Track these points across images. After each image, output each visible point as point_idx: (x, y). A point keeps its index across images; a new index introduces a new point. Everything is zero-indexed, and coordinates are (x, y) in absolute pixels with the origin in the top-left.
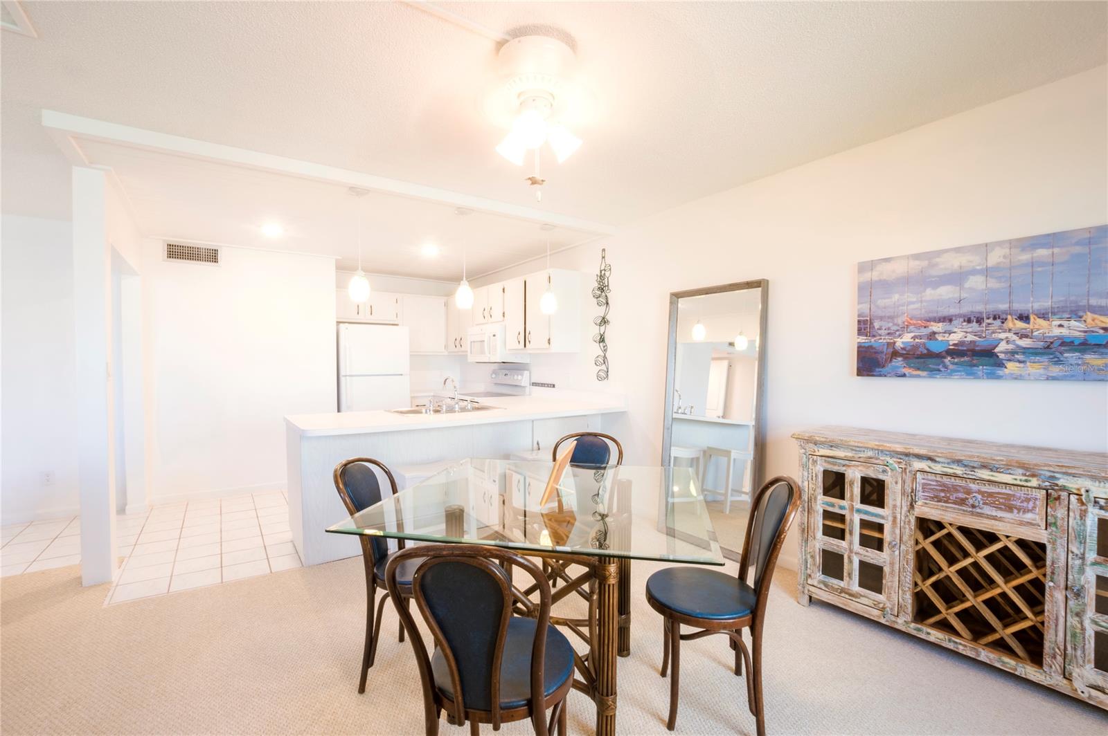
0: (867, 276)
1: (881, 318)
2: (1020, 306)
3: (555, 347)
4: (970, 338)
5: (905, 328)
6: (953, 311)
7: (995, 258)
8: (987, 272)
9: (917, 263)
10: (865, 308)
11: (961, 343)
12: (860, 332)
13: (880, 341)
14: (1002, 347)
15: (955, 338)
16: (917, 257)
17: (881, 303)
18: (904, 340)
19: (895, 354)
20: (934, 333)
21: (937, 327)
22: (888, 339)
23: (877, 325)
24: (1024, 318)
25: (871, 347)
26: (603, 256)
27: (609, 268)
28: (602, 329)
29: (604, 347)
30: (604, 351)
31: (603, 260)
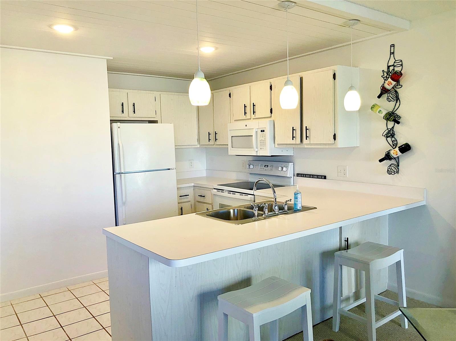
3: (340, 142)
26: (392, 51)
27: (401, 63)
28: (391, 124)
29: (393, 142)
30: (392, 146)
31: (392, 55)
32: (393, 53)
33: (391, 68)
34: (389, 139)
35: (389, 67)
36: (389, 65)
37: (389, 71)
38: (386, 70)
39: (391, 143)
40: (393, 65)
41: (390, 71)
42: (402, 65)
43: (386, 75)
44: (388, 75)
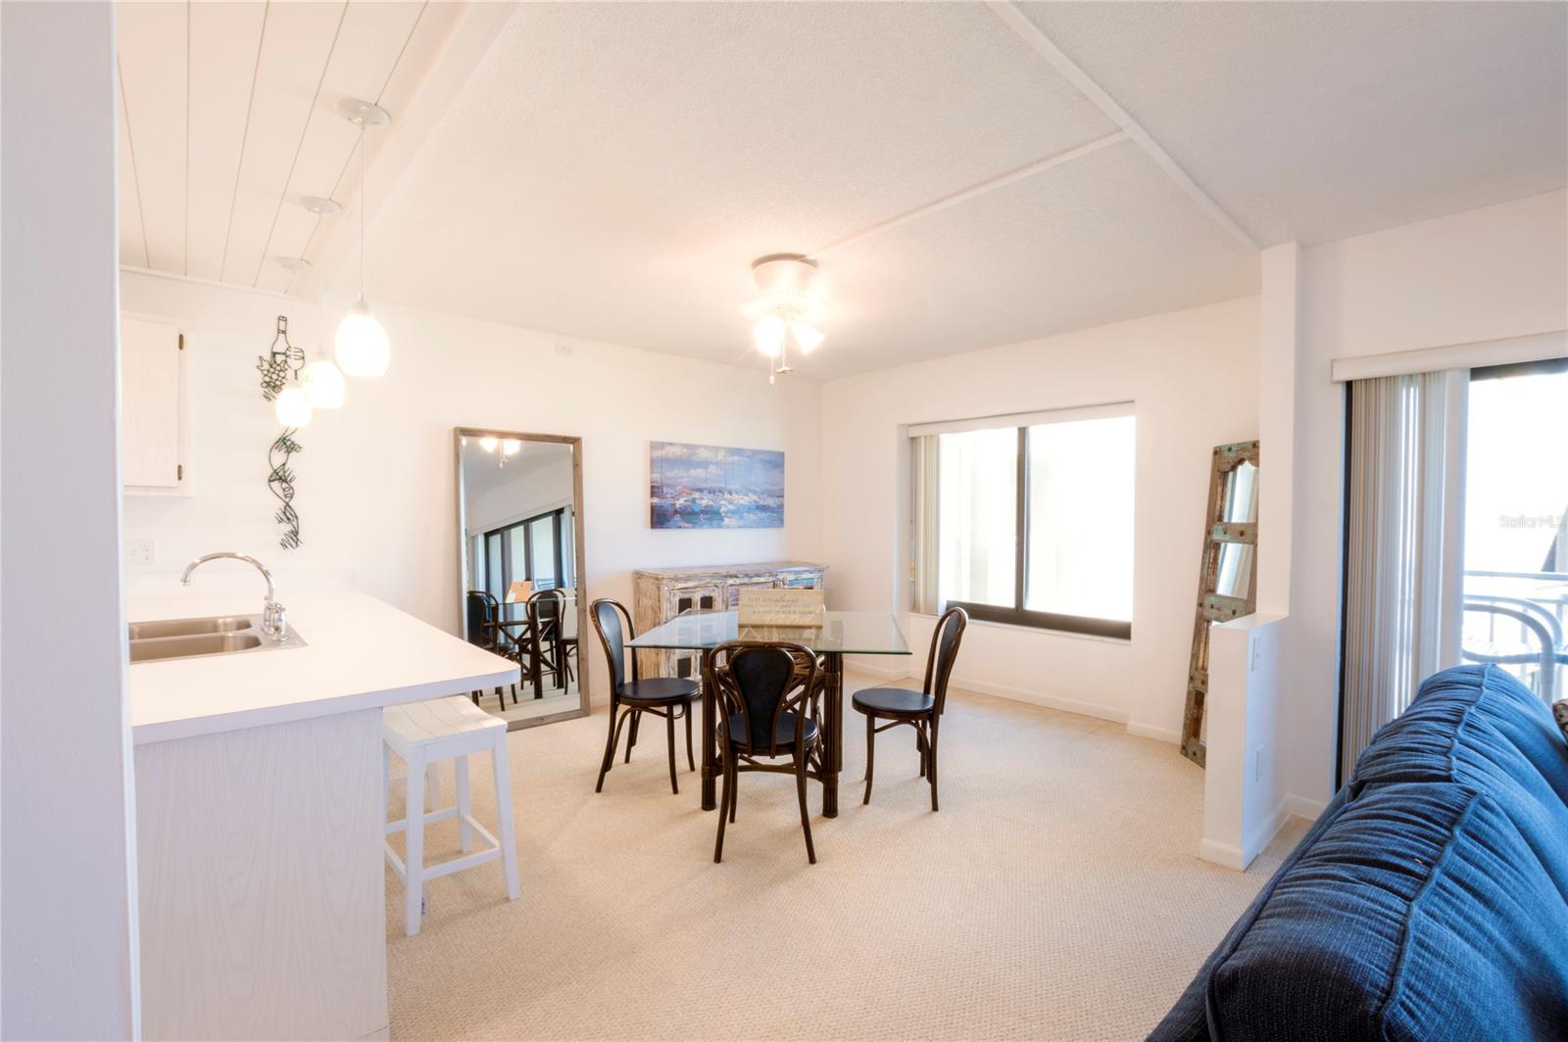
0: (658, 454)
1: (668, 486)
2: (729, 487)
4: (711, 503)
5: (680, 494)
6: (703, 485)
7: (720, 456)
8: (717, 464)
9: (685, 450)
10: (657, 476)
11: (707, 506)
12: (653, 494)
13: (666, 503)
14: (723, 509)
15: (704, 502)
16: (686, 446)
17: (669, 474)
18: (680, 502)
19: (676, 512)
20: (695, 499)
21: (696, 495)
22: (671, 501)
23: (665, 490)
24: (730, 493)
25: (662, 507)
26: (282, 328)
27: (301, 354)
28: (279, 458)
29: (284, 490)
30: (283, 497)
31: (282, 336)
32: (284, 332)
33: (279, 359)
34: (276, 485)
35: (274, 354)
36: (275, 350)
37: (275, 362)
38: (267, 356)
39: (281, 493)
40: (284, 354)
41: (278, 362)
42: (303, 358)
43: (266, 366)
44: (271, 366)
